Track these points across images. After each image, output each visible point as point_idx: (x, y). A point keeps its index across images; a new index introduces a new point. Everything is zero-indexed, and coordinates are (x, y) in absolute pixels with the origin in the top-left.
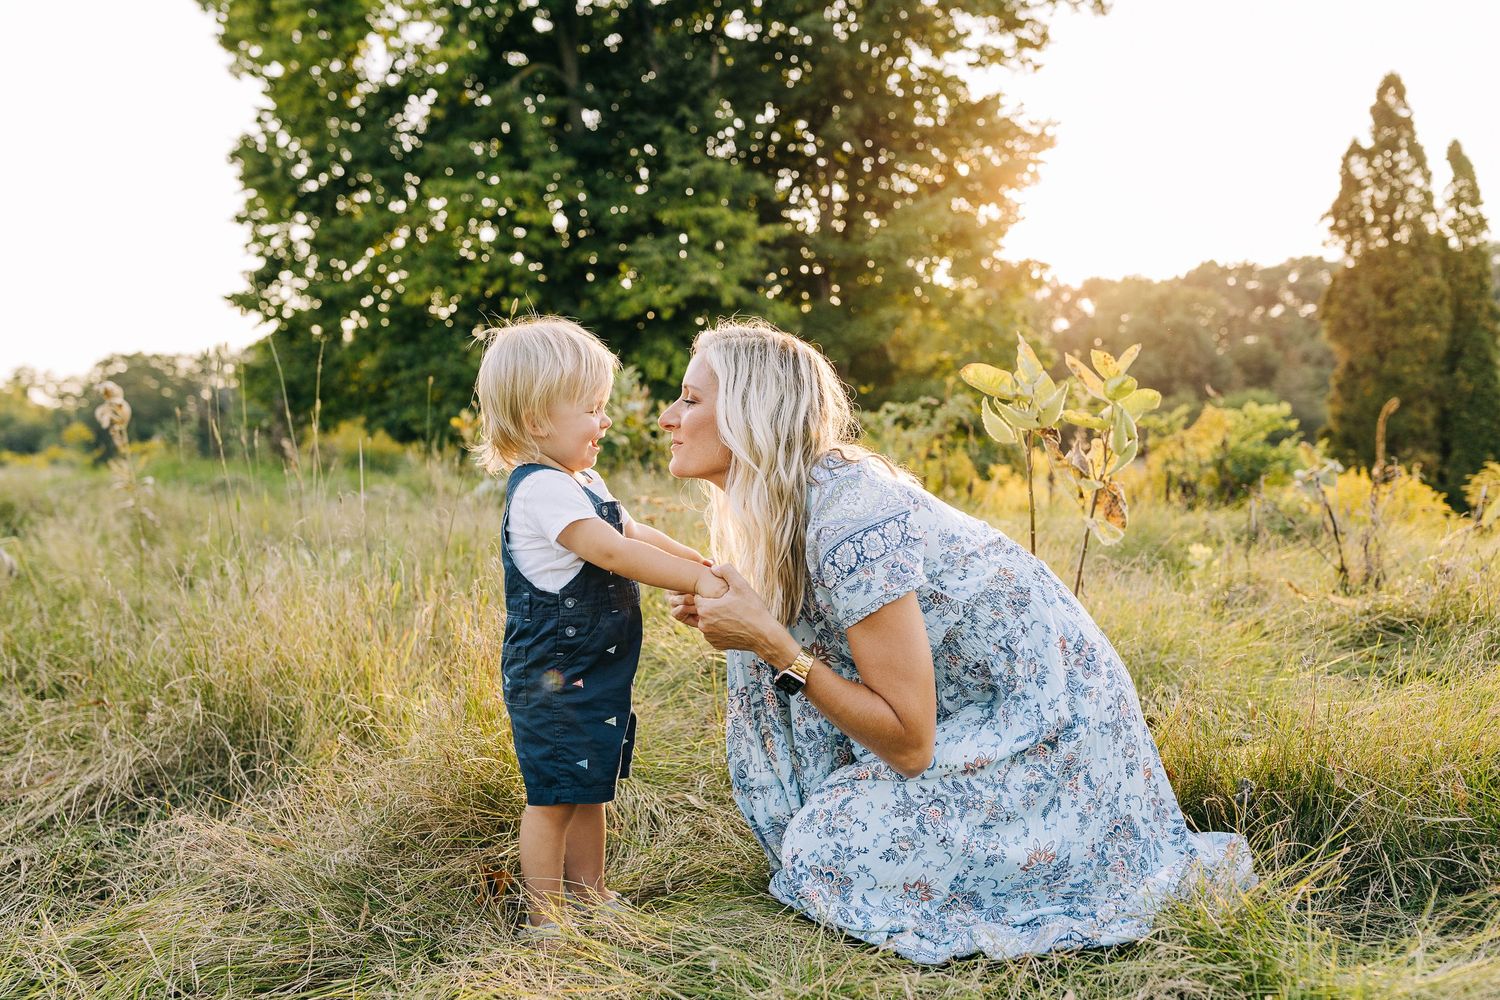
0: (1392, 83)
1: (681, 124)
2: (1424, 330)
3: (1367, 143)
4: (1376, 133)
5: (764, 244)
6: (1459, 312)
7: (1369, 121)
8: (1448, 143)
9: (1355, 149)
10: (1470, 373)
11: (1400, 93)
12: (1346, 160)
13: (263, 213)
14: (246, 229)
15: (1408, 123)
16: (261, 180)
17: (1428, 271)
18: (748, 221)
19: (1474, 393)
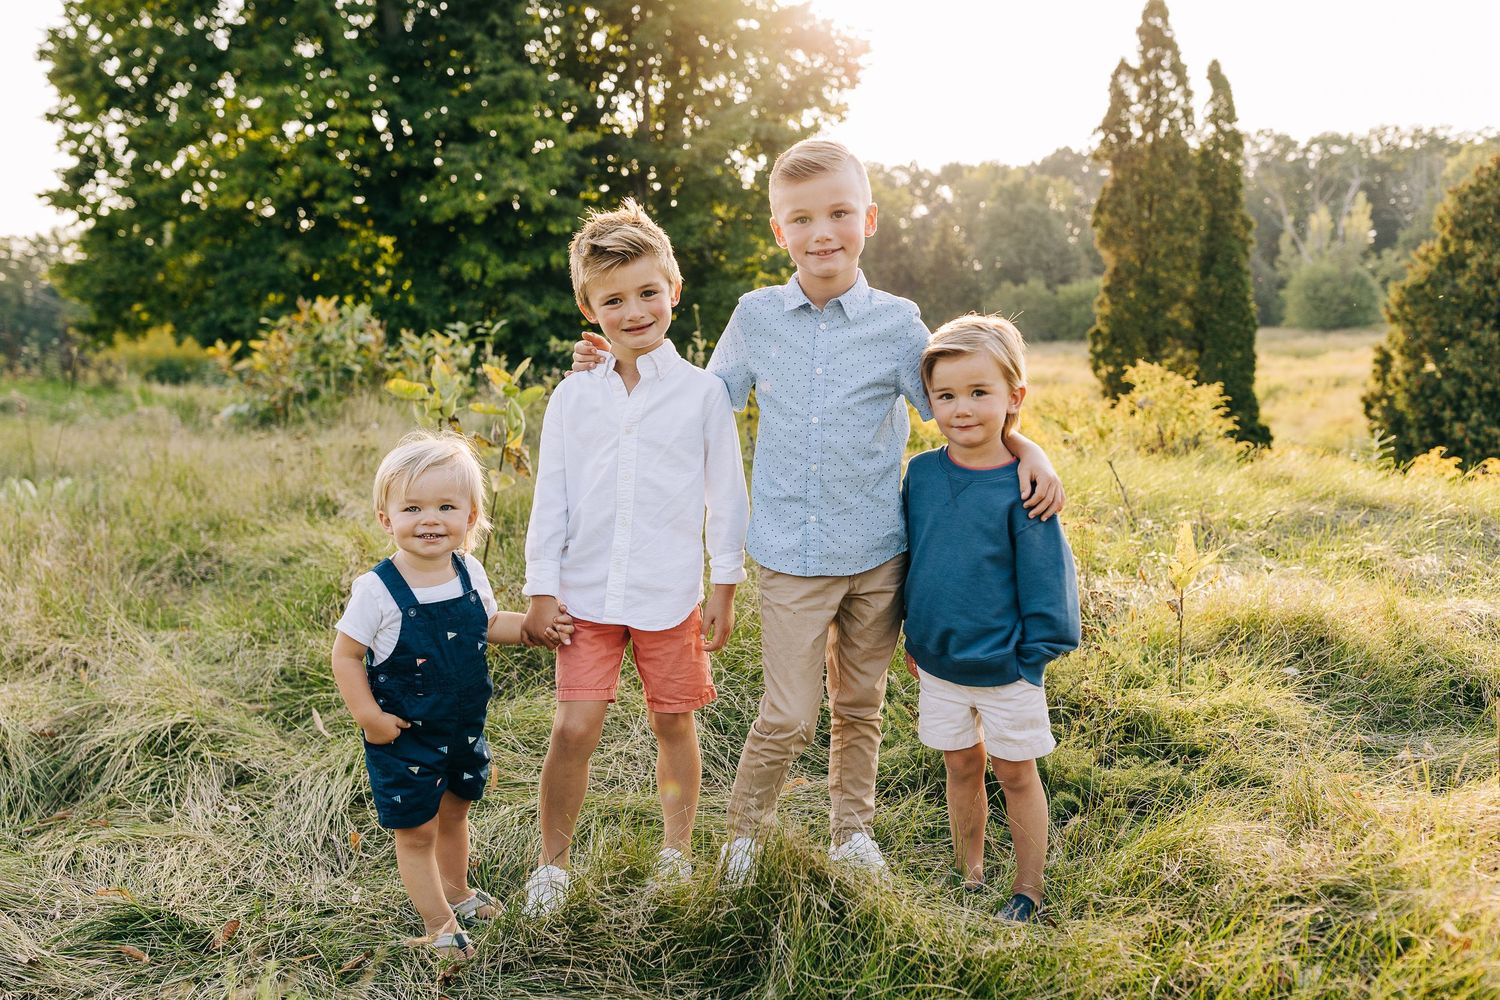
0: (1156, 6)
1: (491, 31)
2: (1180, 238)
3: (1135, 62)
4: (1143, 53)
5: (574, 151)
6: (1215, 222)
7: (1136, 42)
8: (1208, 63)
9: (1123, 67)
10: (1221, 278)
11: (1164, 16)
12: (1114, 77)
13: (75, 110)
14: (58, 127)
15: (1172, 43)
16: (70, 78)
17: (1186, 184)
19: (1223, 297)
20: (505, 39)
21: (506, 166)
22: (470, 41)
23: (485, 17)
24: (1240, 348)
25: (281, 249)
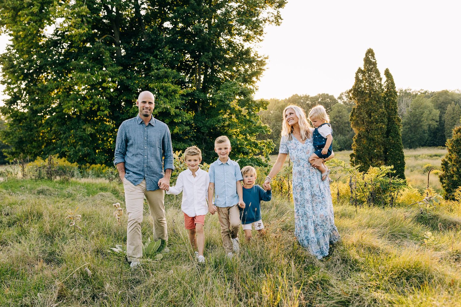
0: (370, 52)
1: (156, 56)
2: (380, 125)
3: (363, 69)
4: (365, 66)
5: (183, 95)
6: (390, 120)
7: (363, 63)
8: (385, 69)
9: (360, 71)
10: (393, 137)
11: (373, 55)
12: (357, 74)
14: (5, 86)
15: (375, 64)
17: (381, 107)
18: (178, 88)
19: (394, 144)
20: (160, 59)
21: (161, 100)
22: (148, 59)
23: (154, 52)
24: (400, 160)
25: (84, 127)
